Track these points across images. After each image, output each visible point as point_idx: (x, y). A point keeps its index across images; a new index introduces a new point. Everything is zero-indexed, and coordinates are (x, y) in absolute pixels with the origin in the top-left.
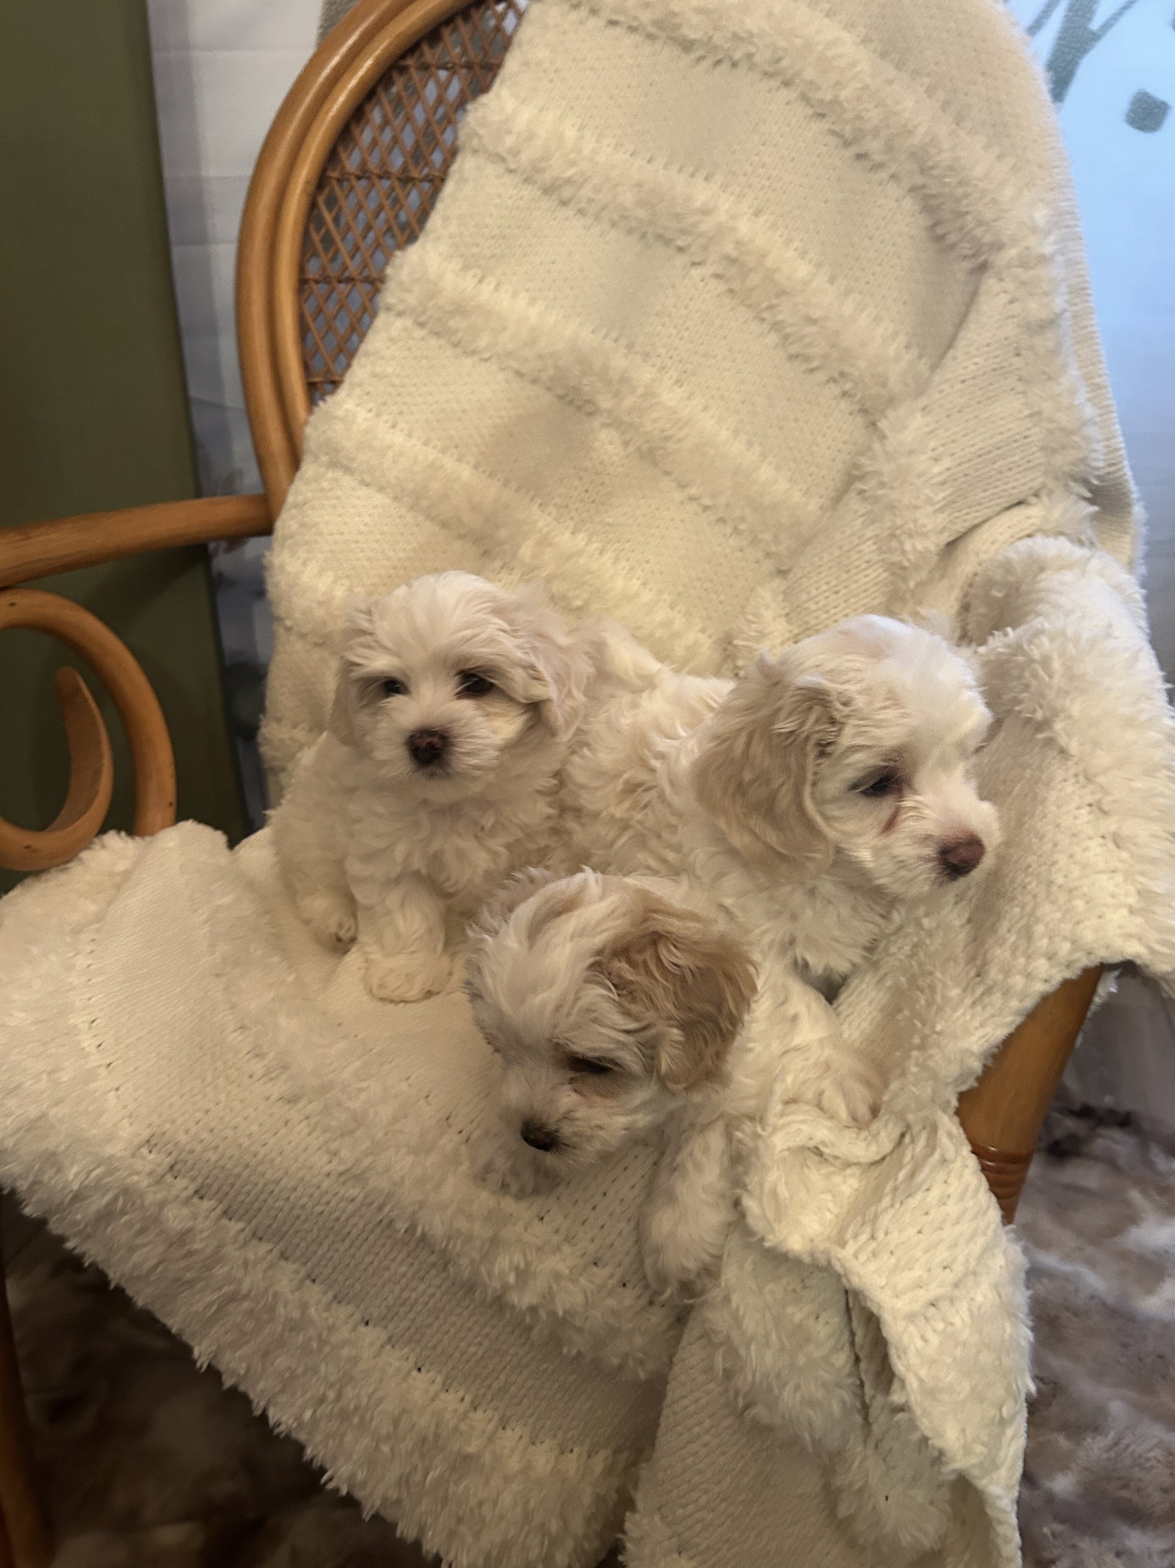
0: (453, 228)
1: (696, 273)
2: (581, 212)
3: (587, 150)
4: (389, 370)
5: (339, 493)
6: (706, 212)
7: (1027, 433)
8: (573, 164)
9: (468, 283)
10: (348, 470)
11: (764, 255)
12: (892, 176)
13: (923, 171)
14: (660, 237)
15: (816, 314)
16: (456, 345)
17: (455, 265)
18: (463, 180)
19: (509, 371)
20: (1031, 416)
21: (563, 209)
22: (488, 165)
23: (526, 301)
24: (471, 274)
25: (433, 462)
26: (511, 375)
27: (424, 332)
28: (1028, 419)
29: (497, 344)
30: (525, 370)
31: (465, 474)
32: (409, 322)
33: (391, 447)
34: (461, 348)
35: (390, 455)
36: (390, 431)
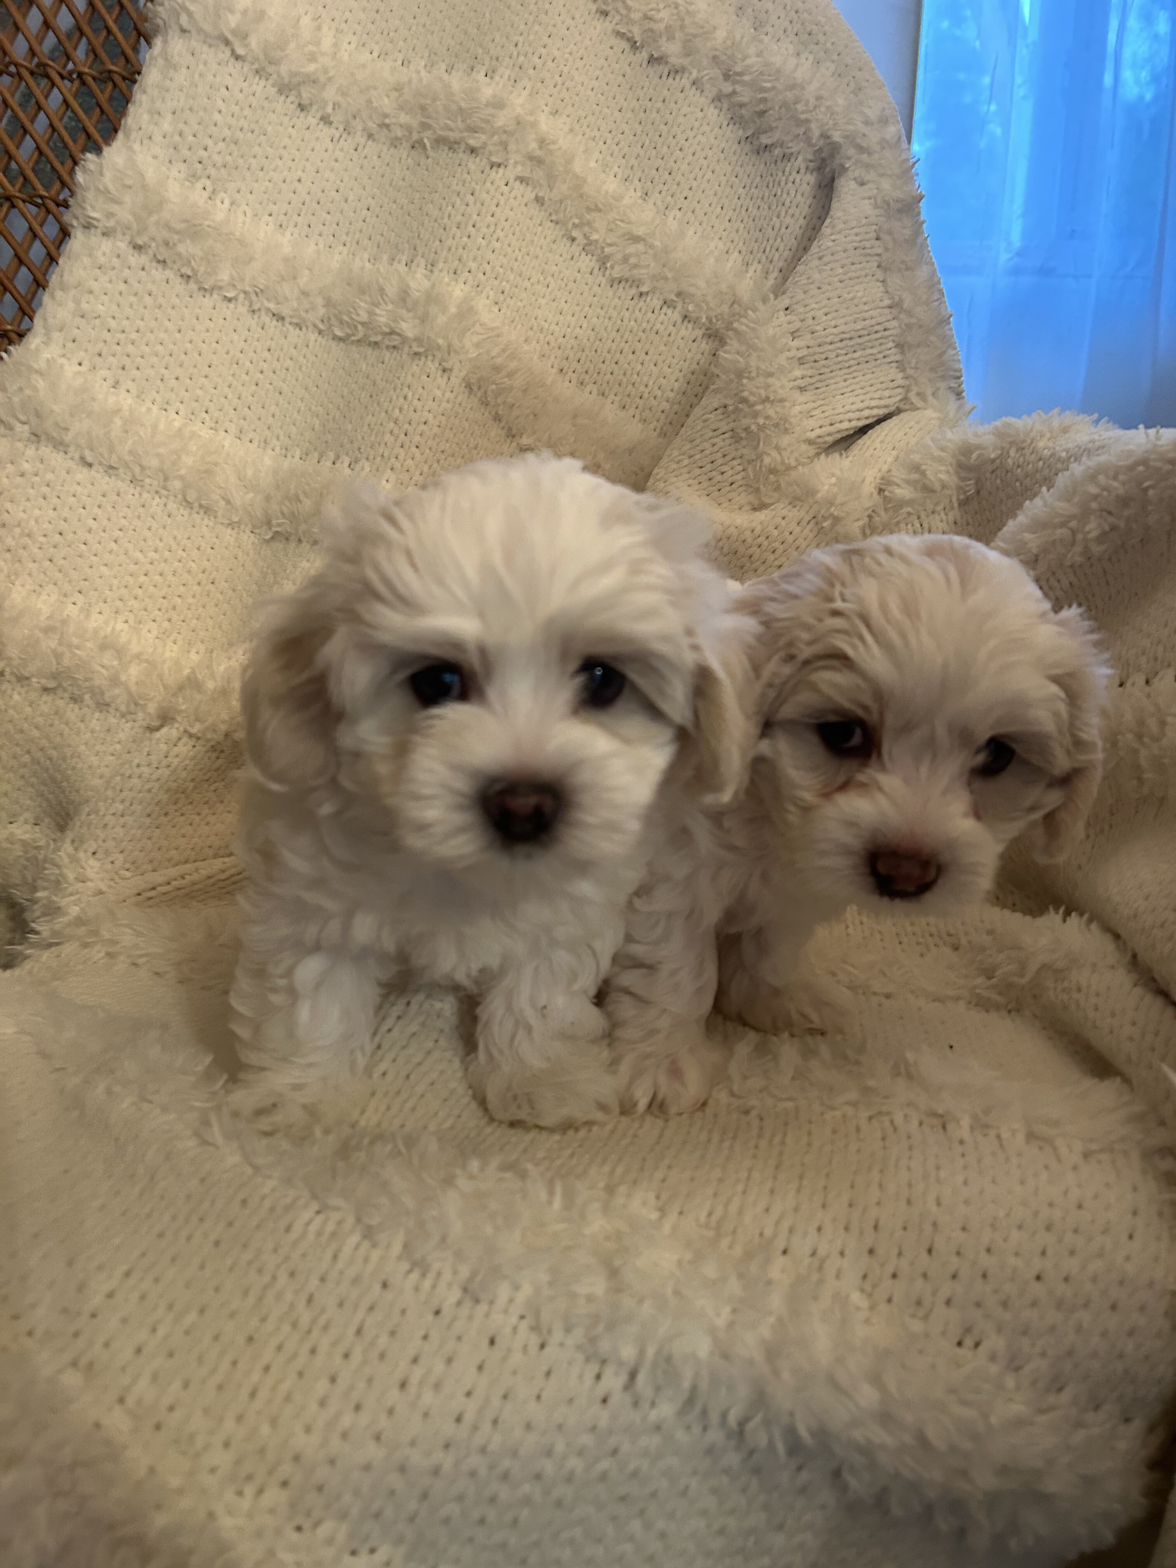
0: (166, 125)
1: (498, 175)
2: (326, 120)
3: (327, 42)
4: (101, 309)
6: (499, 104)
7: (884, 326)
9: (198, 196)
11: (569, 161)
14: (439, 141)
15: (640, 231)
16: (187, 278)
17: (177, 171)
18: (171, 65)
19: (263, 313)
20: (890, 307)
21: (302, 115)
22: (205, 48)
23: (271, 227)
24: (199, 185)
25: (180, 429)
26: (266, 319)
27: (144, 259)
28: (887, 311)
29: (242, 280)
30: (285, 311)
31: (227, 444)
32: (123, 245)
33: (117, 411)
34: (196, 282)
35: (118, 422)
36: (112, 390)
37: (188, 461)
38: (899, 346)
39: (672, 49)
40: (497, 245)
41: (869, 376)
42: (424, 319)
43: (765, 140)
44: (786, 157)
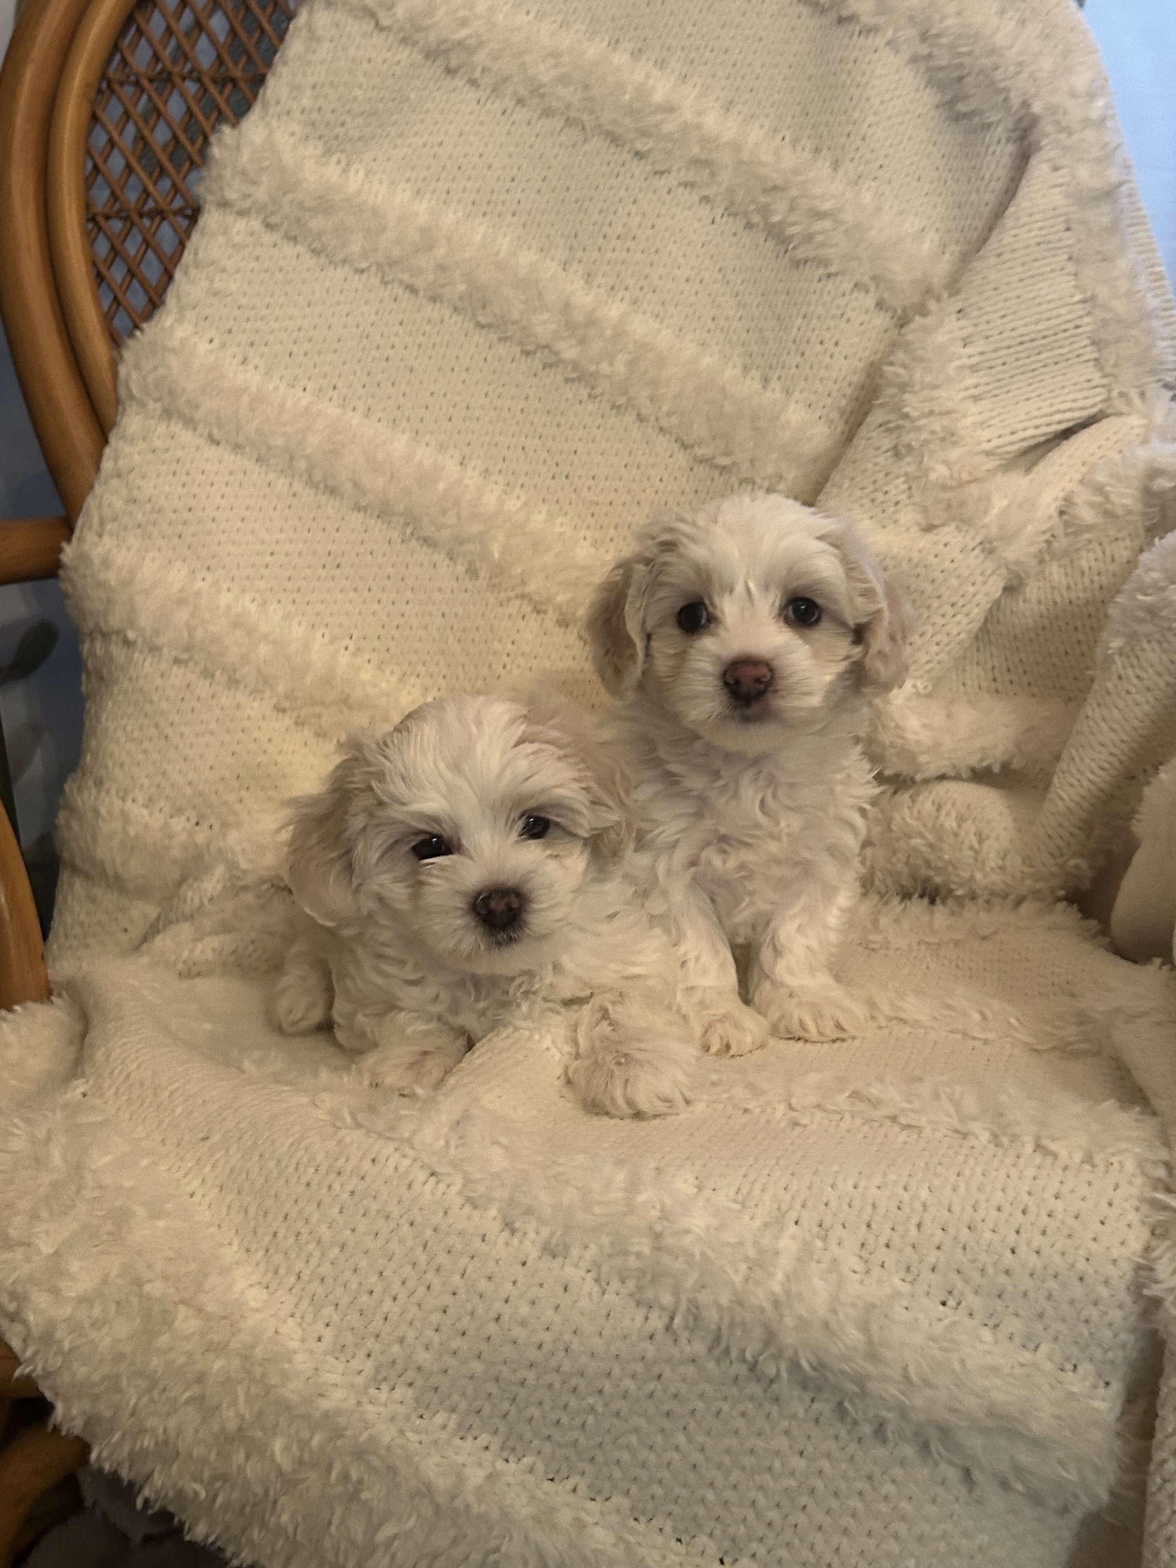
0: (306, 99)
2: (473, 83)
4: (233, 287)
5: (179, 453)
7: (1078, 322)
8: (464, 23)
9: (331, 172)
10: (190, 423)
12: (889, 43)
13: (924, 38)
15: (826, 206)
16: (316, 252)
17: (314, 149)
18: (313, 37)
19: (396, 285)
20: (1084, 301)
21: (449, 78)
22: (350, 21)
23: (408, 193)
24: (335, 158)
25: (307, 408)
26: (400, 291)
27: (276, 237)
28: (1081, 306)
29: (375, 250)
30: (420, 283)
31: (354, 422)
32: (256, 224)
33: (245, 390)
34: (327, 256)
35: (245, 400)
36: (241, 368)
37: (314, 440)
38: (1095, 342)
41: (1059, 378)
43: (962, 107)
44: (986, 127)
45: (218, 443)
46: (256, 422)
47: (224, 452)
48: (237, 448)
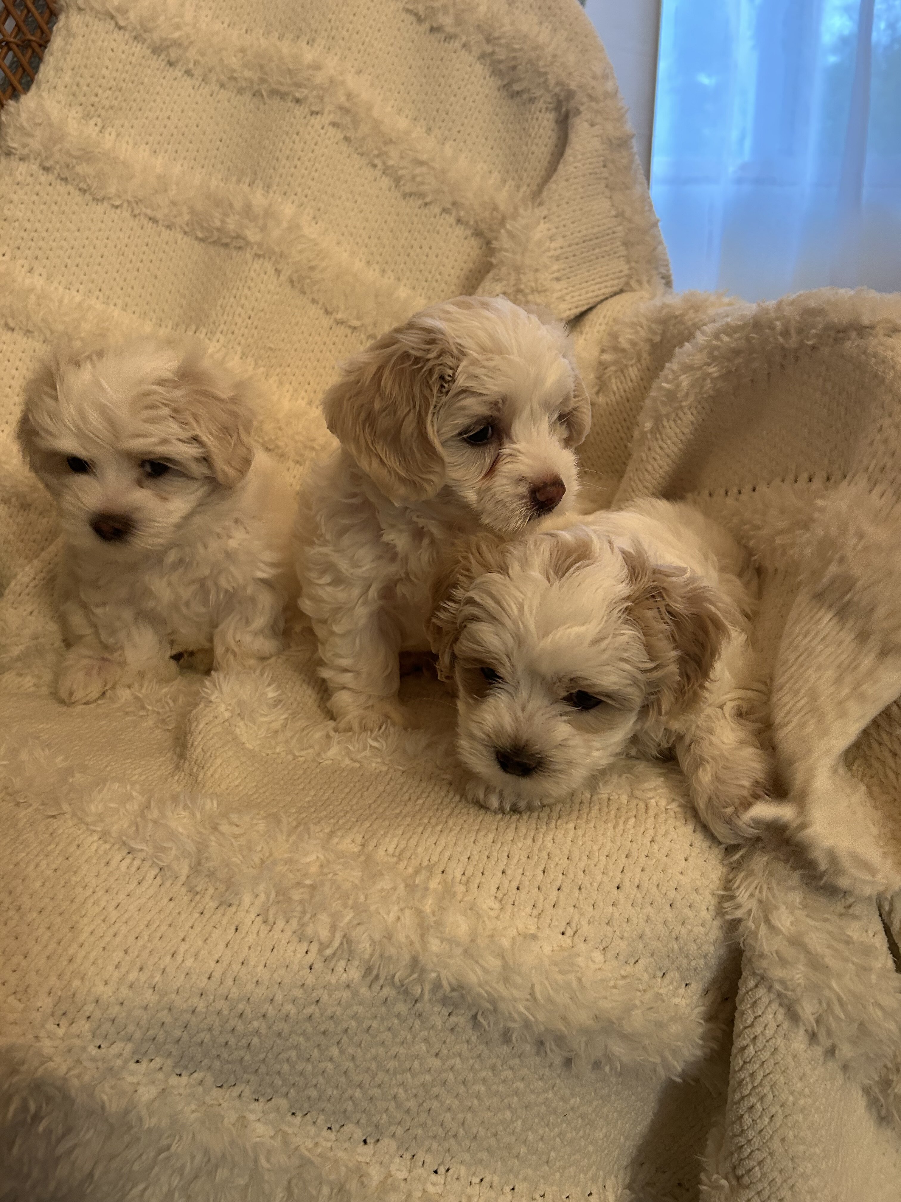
0: (67, 78)
1: (316, 121)
2: (189, 73)
3: (189, 16)
4: (19, 214)
6: (317, 67)
7: (614, 230)
8: (178, 27)
9: (91, 130)
11: (369, 109)
12: (464, 45)
13: (488, 41)
14: (274, 92)
15: (424, 157)
16: (83, 191)
17: (75, 113)
18: (70, 34)
19: (142, 217)
20: (616, 216)
21: (171, 69)
22: (97, 22)
23: (148, 152)
24: (92, 122)
25: (80, 303)
26: (145, 222)
27: (51, 177)
29: (126, 192)
30: (159, 215)
31: (116, 314)
32: (34, 167)
33: (32, 290)
34: (91, 194)
35: (33, 298)
36: (28, 274)
37: (86, 326)
39: (447, 21)
40: (316, 175)
41: (585, 274)
42: (264, 229)
43: (516, 87)
44: (532, 100)
45: (13, 330)
46: (42, 313)
47: (18, 336)
48: (28, 332)
